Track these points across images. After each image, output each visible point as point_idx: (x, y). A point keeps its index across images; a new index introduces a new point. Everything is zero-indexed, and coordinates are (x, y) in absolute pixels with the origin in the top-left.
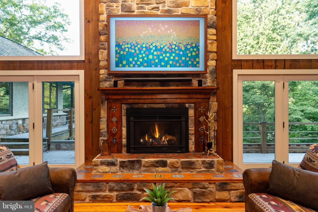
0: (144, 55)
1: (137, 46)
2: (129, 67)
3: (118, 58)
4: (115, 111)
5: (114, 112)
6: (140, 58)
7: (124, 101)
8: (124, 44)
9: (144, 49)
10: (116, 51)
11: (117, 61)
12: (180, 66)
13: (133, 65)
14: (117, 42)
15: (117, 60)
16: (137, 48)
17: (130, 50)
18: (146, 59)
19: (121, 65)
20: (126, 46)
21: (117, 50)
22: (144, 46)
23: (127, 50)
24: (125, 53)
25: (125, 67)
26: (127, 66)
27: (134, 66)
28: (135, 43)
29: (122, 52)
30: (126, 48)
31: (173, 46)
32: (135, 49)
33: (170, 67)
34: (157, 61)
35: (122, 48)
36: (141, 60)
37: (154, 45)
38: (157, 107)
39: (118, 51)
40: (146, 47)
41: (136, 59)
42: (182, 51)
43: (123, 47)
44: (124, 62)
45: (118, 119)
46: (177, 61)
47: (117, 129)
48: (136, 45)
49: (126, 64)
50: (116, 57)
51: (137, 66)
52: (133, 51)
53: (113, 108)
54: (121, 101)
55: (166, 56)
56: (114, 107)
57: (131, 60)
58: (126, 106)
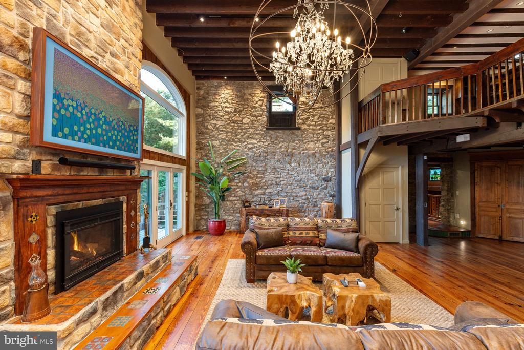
0: (92, 126)
1: (84, 109)
2: (73, 140)
3: (57, 120)
4: (36, 221)
5: (34, 223)
6: (88, 129)
7: (52, 199)
8: (67, 97)
9: (93, 117)
10: (54, 106)
11: (55, 125)
12: (124, 150)
13: (79, 137)
14: (55, 90)
15: (55, 123)
16: (84, 112)
17: (75, 111)
18: (94, 132)
19: (60, 134)
20: (70, 102)
21: (56, 103)
22: (93, 111)
23: (71, 109)
24: (68, 115)
25: (67, 139)
26: (70, 137)
27: (79, 141)
28: (82, 102)
29: (63, 112)
30: (69, 105)
31: (121, 123)
32: (82, 113)
33: (117, 149)
34: (105, 138)
35: (63, 104)
36: (88, 132)
37: (104, 114)
38: (95, 204)
39: (58, 107)
40: (95, 114)
41: (82, 128)
42: (127, 132)
43: (65, 102)
44: (66, 130)
45: (40, 236)
46: (123, 143)
47: (40, 256)
48: (83, 106)
49: (69, 135)
50: (53, 117)
51: (83, 140)
52: (79, 115)
53: (32, 216)
54: (47, 200)
55: (114, 134)
56: (34, 214)
57: (76, 128)
58: (56, 207)
